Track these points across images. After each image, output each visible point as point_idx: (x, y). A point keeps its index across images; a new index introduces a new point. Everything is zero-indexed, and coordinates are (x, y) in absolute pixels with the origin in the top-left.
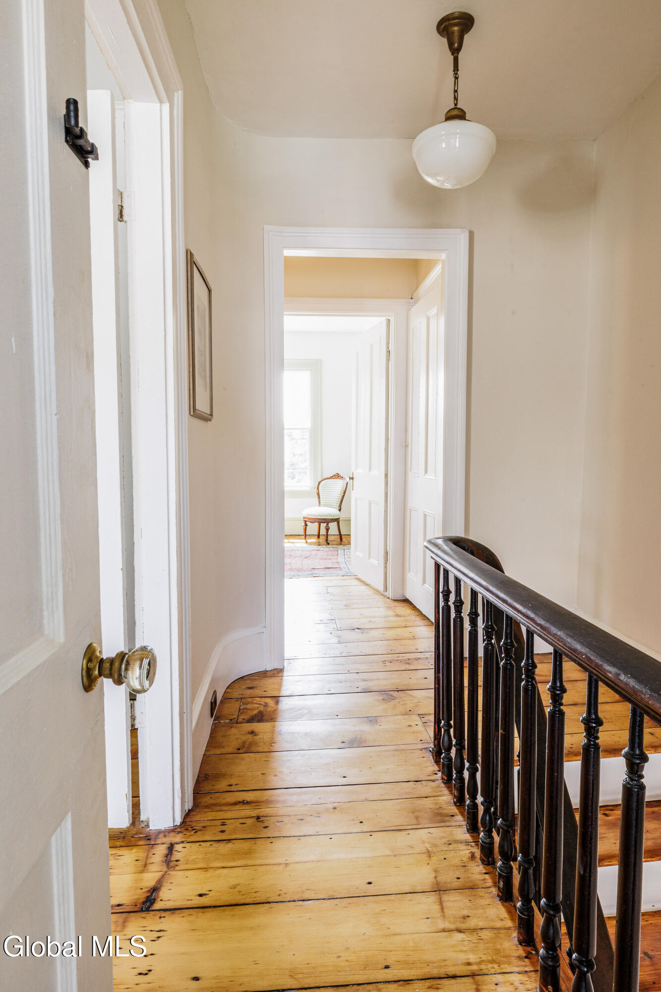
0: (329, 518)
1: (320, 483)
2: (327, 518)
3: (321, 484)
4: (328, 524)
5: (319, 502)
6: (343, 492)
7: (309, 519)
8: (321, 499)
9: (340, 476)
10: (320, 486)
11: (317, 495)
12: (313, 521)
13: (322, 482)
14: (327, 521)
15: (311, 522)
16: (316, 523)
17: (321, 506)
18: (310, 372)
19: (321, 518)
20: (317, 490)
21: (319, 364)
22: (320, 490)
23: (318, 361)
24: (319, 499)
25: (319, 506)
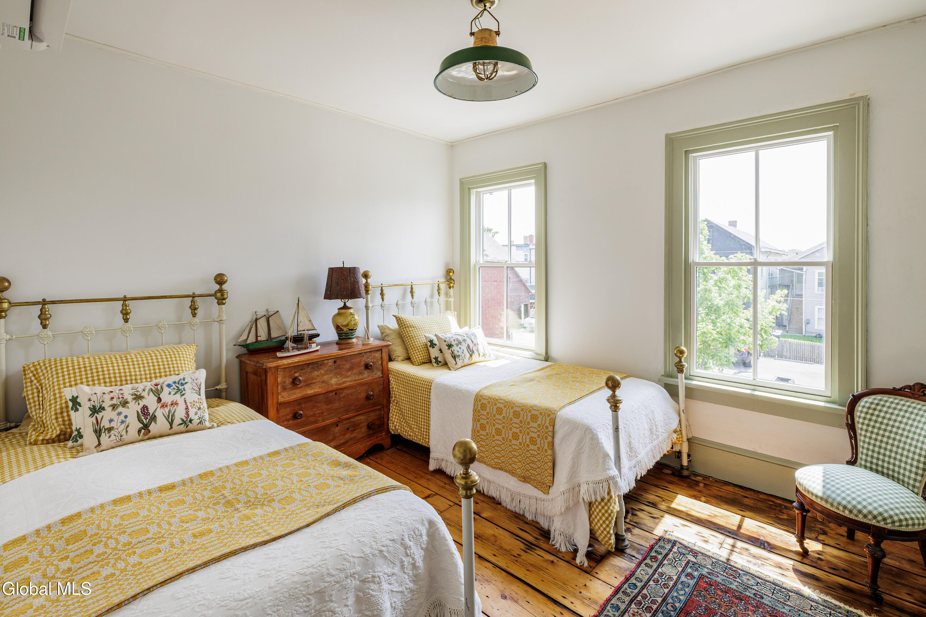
0: (882, 525)
1: (856, 399)
2: (874, 523)
3: (863, 403)
4: (877, 543)
5: (855, 448)
7: (811, 503)
8: (860, 443)
10: (859, 409)
11: (846, 427)
12: (825, 514)
13: (866, 399)
14: (877, 533)
17: (858, 463)
18: (831, 133)
19: (854, 518)
20: (849, 416)
21: (859, 109)
22: (856, 419)
23: (857, 103)
24: (853, 441)
25: (852, 462)
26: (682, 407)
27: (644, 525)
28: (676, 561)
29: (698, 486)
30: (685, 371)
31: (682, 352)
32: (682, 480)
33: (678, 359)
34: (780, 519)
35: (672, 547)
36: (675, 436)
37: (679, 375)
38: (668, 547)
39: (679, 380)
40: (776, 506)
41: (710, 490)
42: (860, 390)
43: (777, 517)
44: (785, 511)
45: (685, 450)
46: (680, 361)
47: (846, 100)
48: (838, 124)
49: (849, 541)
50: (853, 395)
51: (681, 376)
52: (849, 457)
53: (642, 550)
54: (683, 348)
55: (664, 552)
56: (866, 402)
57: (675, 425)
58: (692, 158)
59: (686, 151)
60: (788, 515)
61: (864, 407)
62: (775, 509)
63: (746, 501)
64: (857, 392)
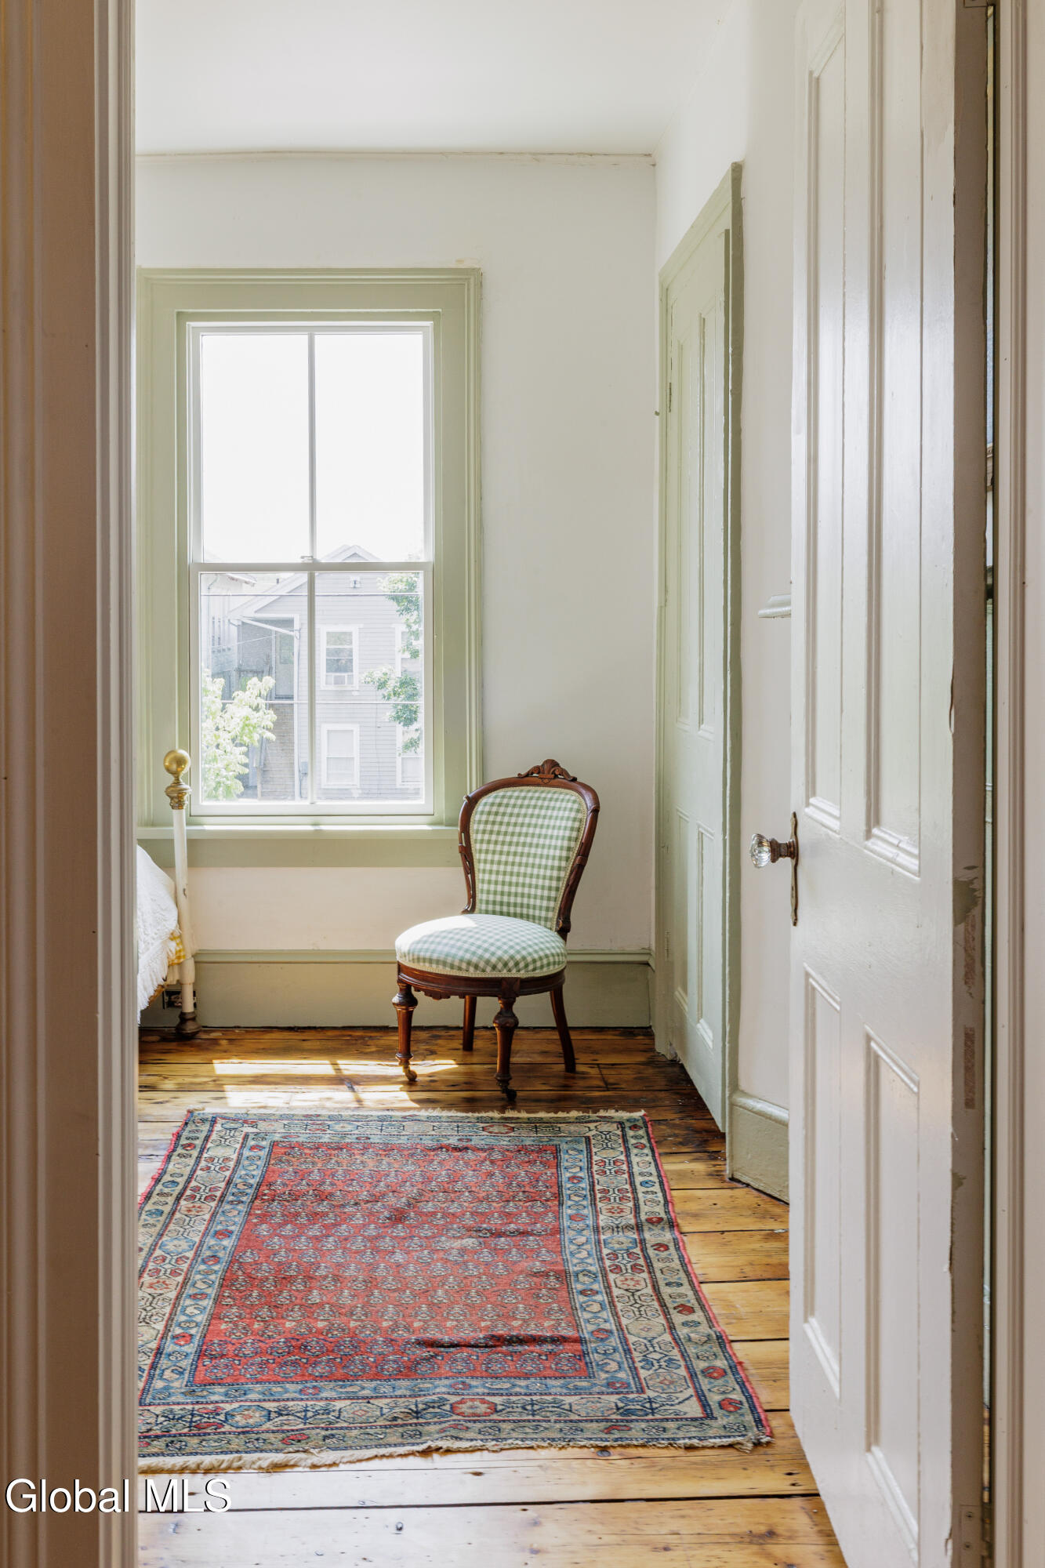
0: (514, 974)
1: (472, 802)
2: (505, 974)
3: (480, 807)
4: (508, 1005)
5: (472, 887)
6: (576, 846)
7: (423, 976)
8: (479, 876)
9: (564, 772)
10: (476, 817)
11: (458, 857)
12: (443, 985)
13: (484, 800)
14: (507, 989)
15: (429, 993)
16: (455, 999)
17: (477, 910)
18: (429, 323)
19: (480, 976)
20: (463, 834)
21: (468, 289)
22: (473, 836)
23: (466, 279)
24: (469, 876)
25: (471, 909)
26: (182, 882)
27: (148, 1115)
28: (226, 1139)
29: (219, 1045)
30: (187, 802)
31: (180, 762)
32: (185, 1044)
33: (171, 779)
34: (366, 1053)
35: (212, 1126)
36: (173, 945)
37: (175, 812)
38: (206, 1128)
39: (175, 828)
40: (356, 1040)
41: (241, 1045)
42: (474, 788)
43: (361, 1052)
44: (370, 1042)
45: (190, 976)
46: (177, 782)
47: (451, 269)
48: (440, 310)
49: (466, 1053)
50: (468, 798)
51: (179, 816)
52: (465, 906)
53: (161, 1144)
54: (184, 753)
55: (202, 1136)
56: (485, 804)
57: (171, 924)
58: (191, 329)
59: (179, 314)
60: (377, 1046)
61: (482, 813)
62: (356, 1044)
63: (306, 1045)
64: (470, 793)
